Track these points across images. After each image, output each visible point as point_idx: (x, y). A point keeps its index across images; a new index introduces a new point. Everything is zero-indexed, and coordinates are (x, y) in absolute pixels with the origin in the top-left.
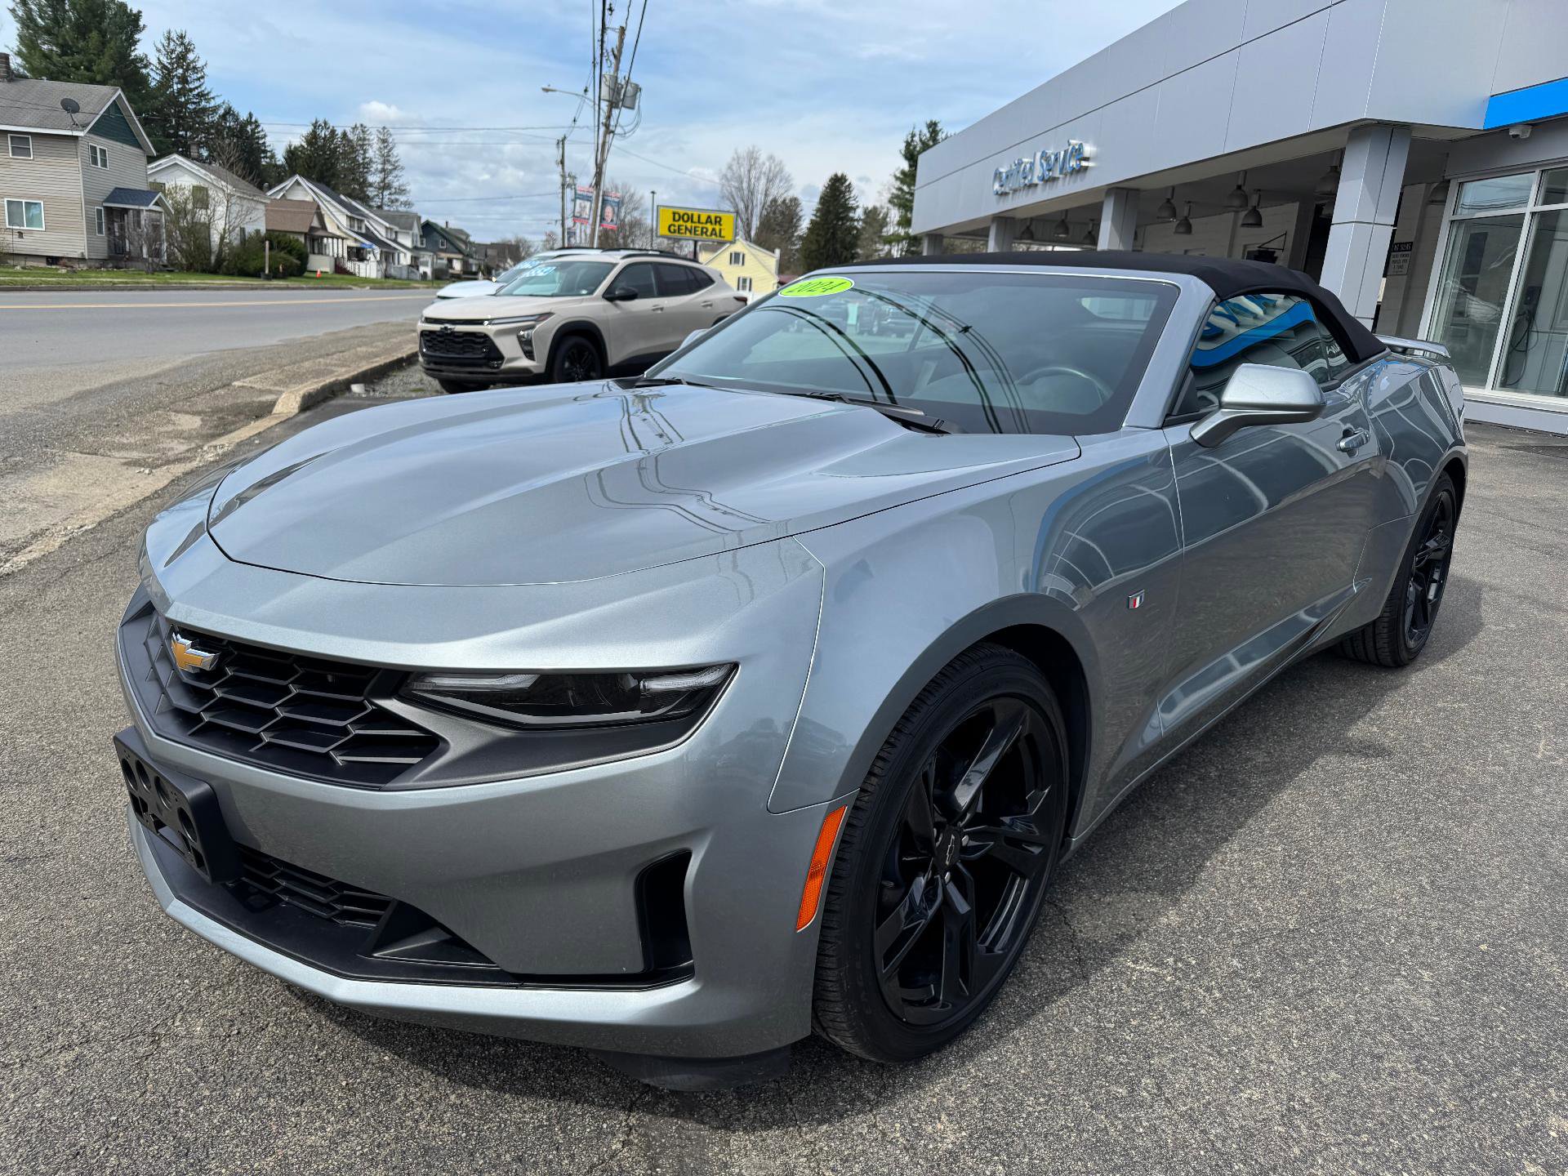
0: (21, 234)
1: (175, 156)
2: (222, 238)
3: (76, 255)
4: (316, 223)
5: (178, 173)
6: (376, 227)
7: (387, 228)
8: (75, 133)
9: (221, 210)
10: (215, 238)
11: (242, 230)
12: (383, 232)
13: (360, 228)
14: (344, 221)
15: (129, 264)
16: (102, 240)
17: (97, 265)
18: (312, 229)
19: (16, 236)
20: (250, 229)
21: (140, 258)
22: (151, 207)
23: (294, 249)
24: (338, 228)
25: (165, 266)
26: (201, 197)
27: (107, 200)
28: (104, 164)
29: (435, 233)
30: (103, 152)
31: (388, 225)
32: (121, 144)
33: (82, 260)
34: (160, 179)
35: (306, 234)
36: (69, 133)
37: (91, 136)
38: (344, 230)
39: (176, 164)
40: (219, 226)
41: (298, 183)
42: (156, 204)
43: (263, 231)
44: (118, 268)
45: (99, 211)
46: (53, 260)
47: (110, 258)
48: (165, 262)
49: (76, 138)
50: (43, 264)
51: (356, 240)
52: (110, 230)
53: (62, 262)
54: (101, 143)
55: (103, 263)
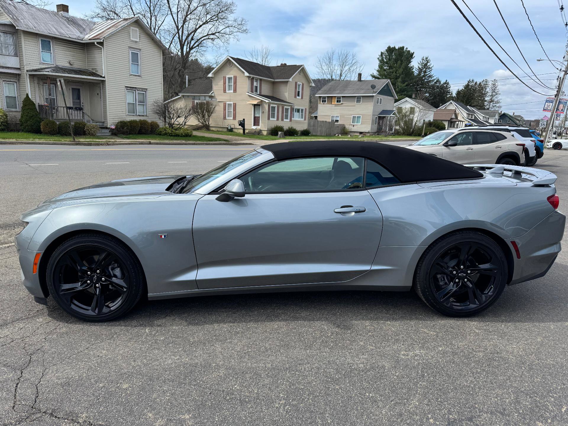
0: (354, 126)
1: (407, 98)
2: (416, 123)
3: (367, 131)
4: (453, 117)
5: (407, 103)
6: (479, 116)
7: (483, 117)
8: (373, 95)
9: (416, 114)
10: (414, 123)
11: (424, 120)
12: (482, 118)
13: (472, 117)
14: (466, 115)
15: (382, 133)
16: (376, 127)
17: (372, 134)
18: (452, 119)
19: (353, 126)
20: (427, 120)
21: (386, 132)
22: (391, 115)
23: (440, 126)
24: (463, 118)
25: (393, 134)
26: (412, 111)
27: (379, 114)
28: (381, 103)
29: (507, 118)
30: (381, 99)
31: (484, 116)
32: (386, 96)
33: (369, 132)
34: (400, 106)
35: (449, 121)
36: (371, 95)
37: (378, 95)
38: (465, 118)
39: (407, 101)
40: (415, 119)
41: (451, 103)
42: (393, 114)
43: (432, 121)
44: (378, 135)
45: (376, 118)
46: (361, 133)
47: (377, 132)
48: (393, 132)
49: (373, 96)
50: (358, 134)
51: (469, 122)
52: (379, 123)
53: (363, 133)
54: (381, 97)
55: (374, 133)
